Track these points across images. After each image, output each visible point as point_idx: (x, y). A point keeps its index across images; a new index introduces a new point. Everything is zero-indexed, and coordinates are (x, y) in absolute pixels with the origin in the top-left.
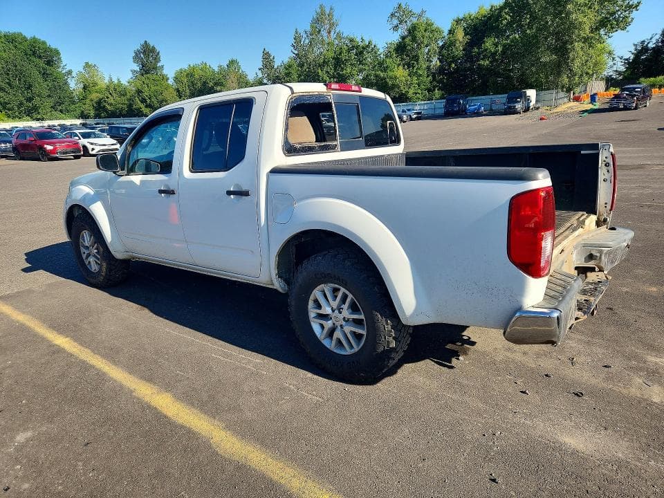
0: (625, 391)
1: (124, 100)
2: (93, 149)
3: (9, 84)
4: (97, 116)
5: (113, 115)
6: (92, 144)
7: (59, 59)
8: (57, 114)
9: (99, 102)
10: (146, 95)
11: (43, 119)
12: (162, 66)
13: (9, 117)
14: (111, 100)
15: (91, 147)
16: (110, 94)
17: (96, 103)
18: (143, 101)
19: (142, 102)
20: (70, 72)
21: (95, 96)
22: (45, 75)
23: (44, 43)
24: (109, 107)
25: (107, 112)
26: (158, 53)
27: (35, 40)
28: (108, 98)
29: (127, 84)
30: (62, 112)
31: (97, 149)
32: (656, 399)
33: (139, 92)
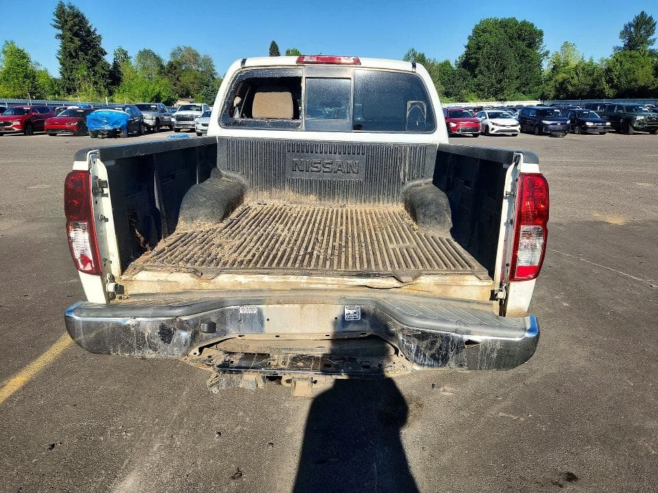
1: (589, 80)
2: (493, 129)
3: (487, 67)
4: (556, 97)
5: (572, 96)
6: (493, 124)
7: (541, 40)
8: (519, 95)
9: (562, 84)
10: (614, 75)
11: (505, 100)
12: (654, 40)
13: (479, 97)
14: (575, 81)
15: (493, 126)
16: (577, 74)
17: (559, 83)
18: (610, 81)
19: (608, 82)
20: (547, 53)
21: (560, 77)
22: (523, 57)
23: (532, 25)
24: (570, 88)
25: (567, 93)
26: (654, 25)
27: (524, 23)
28: (572, 78)
29: (598, 63)
30: (524, 94)
31: (497, 128)
33: (609, 70)
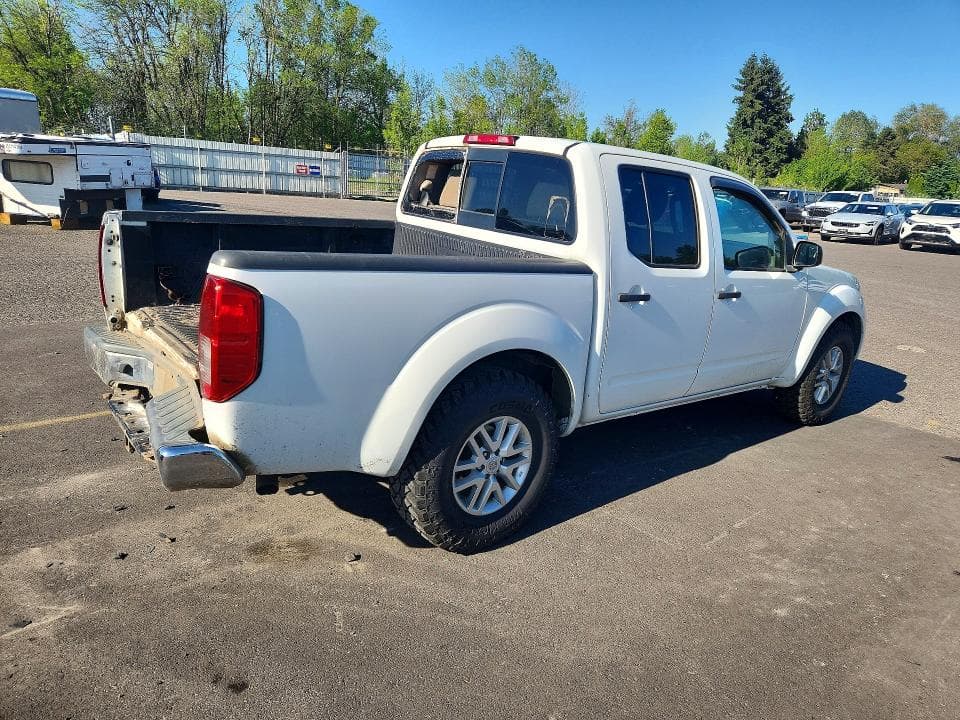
0: (77, 539)
32: (35, 551)
